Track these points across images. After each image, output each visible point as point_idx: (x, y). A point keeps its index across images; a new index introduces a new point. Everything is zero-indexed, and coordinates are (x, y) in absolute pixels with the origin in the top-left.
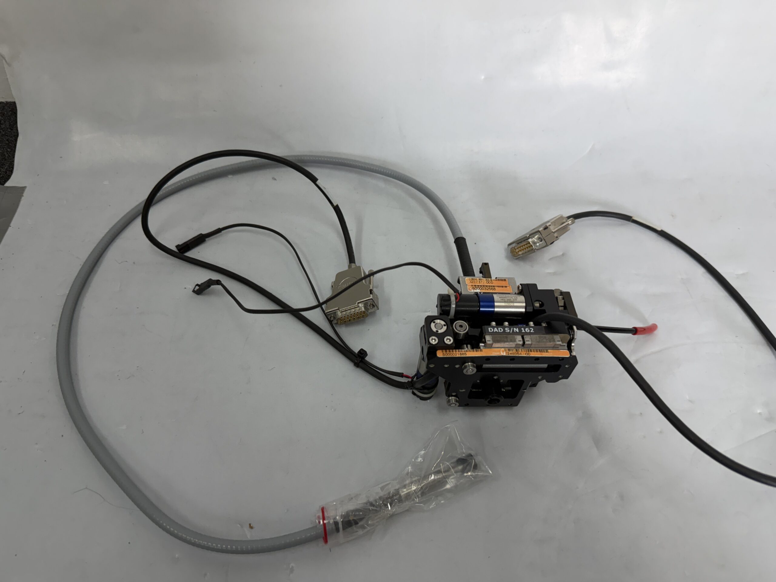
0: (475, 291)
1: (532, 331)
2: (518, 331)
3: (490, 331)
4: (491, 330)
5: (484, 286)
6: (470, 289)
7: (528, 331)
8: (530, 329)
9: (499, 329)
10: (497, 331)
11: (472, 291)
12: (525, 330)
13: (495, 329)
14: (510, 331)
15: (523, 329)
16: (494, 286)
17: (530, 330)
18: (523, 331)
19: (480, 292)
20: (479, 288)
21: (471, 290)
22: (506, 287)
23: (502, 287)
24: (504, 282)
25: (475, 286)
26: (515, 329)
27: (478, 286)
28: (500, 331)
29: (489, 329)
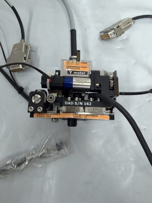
0: (68, 70)
1: (90, 105)
2: (82, 104)
3: (65, 104)
4: (66, 103)
5: (74, 67)
6: (66, 68)
7: (88, 104)
8: (90, 103)
9: (71, 102)
10: (70, 104)
11: (66, 70)
12: (86, 104)
13: (69, 102)
14: (77, 104)
15: (85, 103)
16: (79, 67)
17: (89, 104)
18: (85, 105)
19: (71, 70)
20: (71, 68)
21: (66, 69)
22: (86, 67)
23: (84, 67)
24: (85, 64)
25: (69, 66)
26: (80, 103)
27: (71, 66)
28: (71, 104)
29: (66, 102)
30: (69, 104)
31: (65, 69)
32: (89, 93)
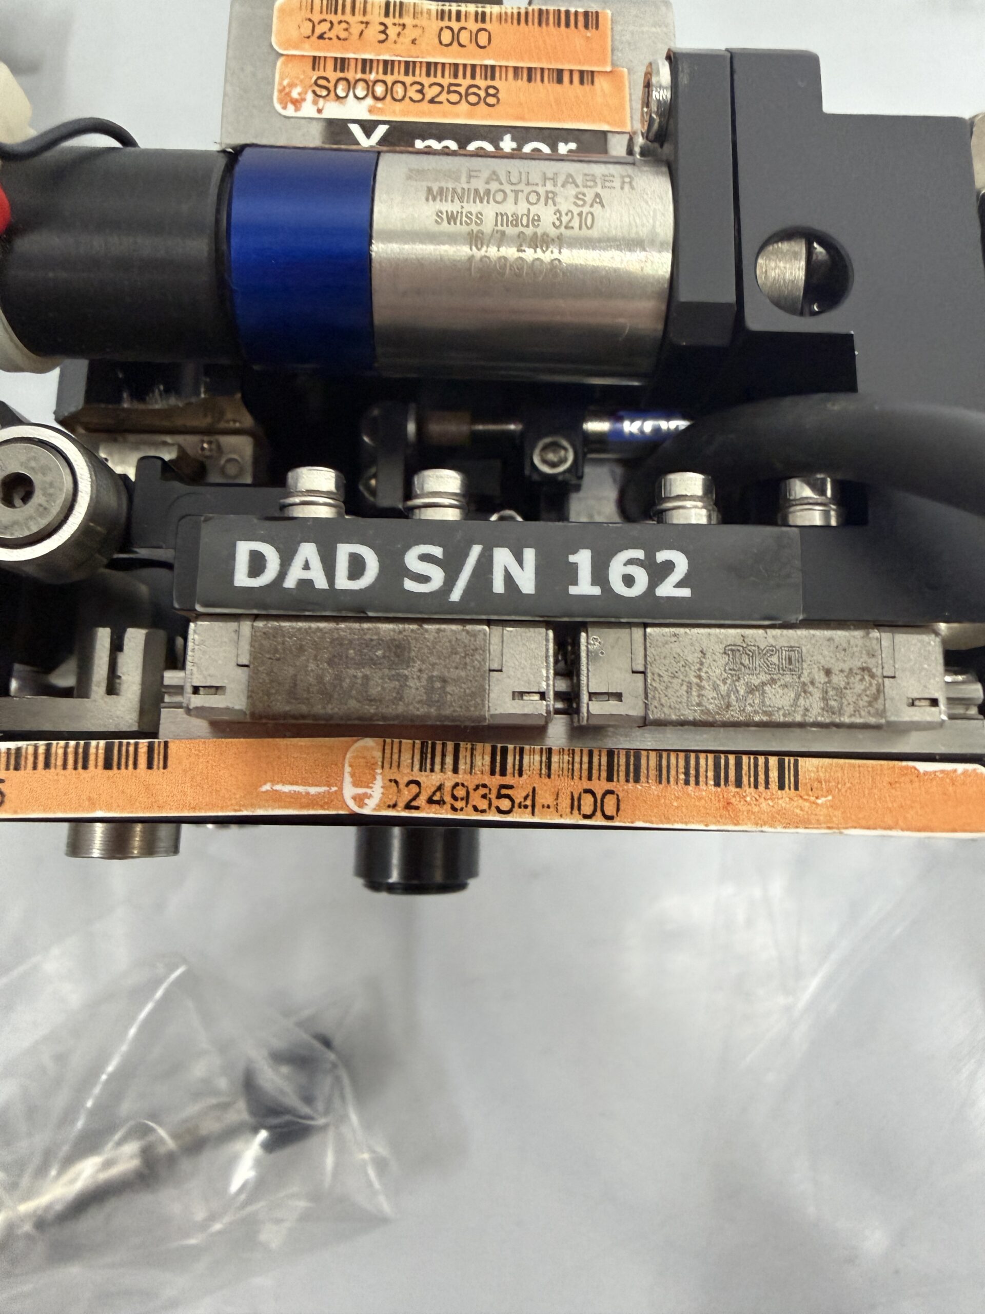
0: (333, 110)
1: (666, 589)
2: (527, 582)
3: (242, 579)
4: (257, 564)
5: (409, 67)
6: (295, 94)
7: (629, 580)
8: (662, 556)
9: (344, 551)
10: (321, 583)
11: (308, 109)
12: (600, 575)
13: (308, 551)
14: (450, 582)
15: (583, 559)
16: (491, 72)
17: (659, 572)
18: (584, 587)
19: (366, 116)
20: (370, 88)
21: (297, 103)
22: (587, 77)
23: (559, 75)
24: (577, 37)
25: (341, 64)
26: (502, 557)
27: (366, 65)
28: (343, 582)
29: (243, 549)
30: (305, 584)
31: (286, 99)
32: (631, 427)
